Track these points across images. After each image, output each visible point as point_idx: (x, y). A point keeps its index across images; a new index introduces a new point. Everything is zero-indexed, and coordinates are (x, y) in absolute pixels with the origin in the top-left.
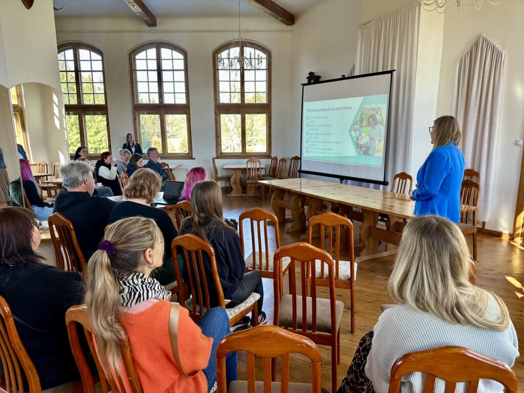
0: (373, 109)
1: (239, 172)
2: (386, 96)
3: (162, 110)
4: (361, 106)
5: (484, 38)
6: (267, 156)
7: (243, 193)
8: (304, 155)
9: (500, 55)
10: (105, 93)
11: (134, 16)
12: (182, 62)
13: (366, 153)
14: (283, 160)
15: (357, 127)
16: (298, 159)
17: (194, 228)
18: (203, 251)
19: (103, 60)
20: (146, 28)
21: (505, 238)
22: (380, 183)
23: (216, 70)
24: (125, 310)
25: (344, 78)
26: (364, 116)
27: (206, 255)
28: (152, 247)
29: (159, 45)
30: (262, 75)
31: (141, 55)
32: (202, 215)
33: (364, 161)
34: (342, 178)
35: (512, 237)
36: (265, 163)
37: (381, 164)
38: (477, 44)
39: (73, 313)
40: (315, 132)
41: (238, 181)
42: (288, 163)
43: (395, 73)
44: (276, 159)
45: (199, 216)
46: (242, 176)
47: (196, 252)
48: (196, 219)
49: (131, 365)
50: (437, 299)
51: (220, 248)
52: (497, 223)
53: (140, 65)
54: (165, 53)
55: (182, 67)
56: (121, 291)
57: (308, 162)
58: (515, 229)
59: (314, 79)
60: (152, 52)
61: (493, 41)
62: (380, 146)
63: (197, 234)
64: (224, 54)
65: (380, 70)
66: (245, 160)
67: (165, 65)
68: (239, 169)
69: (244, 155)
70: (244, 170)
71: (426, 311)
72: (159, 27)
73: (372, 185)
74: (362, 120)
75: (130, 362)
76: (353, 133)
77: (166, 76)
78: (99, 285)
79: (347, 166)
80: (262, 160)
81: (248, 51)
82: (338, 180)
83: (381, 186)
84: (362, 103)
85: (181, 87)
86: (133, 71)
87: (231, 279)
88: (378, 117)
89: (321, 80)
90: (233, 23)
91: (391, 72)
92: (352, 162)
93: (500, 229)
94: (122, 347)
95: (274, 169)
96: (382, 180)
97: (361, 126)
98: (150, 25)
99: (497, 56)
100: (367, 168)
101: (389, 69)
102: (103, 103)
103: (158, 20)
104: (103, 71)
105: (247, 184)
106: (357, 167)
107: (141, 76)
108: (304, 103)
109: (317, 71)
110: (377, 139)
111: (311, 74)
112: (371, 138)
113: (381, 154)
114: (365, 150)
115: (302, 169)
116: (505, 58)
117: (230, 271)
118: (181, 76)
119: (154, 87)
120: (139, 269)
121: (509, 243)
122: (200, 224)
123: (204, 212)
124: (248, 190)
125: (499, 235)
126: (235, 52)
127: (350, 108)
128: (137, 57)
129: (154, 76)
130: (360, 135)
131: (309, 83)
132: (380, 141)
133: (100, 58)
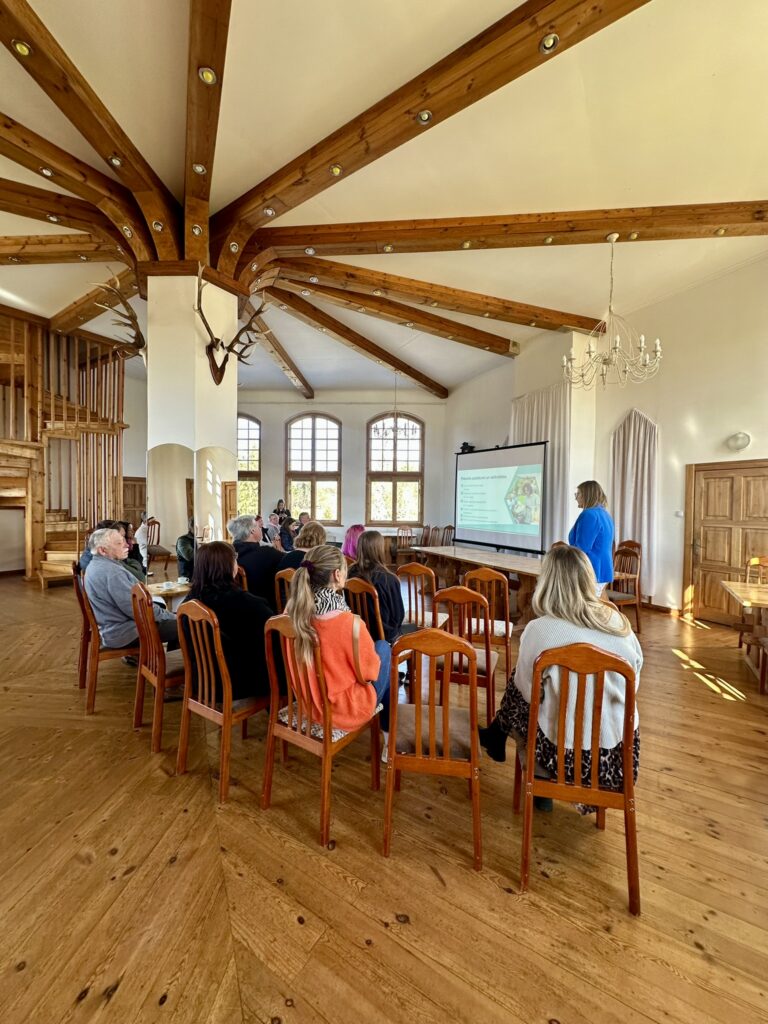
0: (528, 478)
1: (389, 541)
2: (541, 466)
3: (314, 478)
4: (515, 476)
5: (636, 413)
6: (419, 525)
7: (393, 563)
8: (459, 522)
9: (653, 428)
10: (260, 461)
11: (295, 390)
12: (337, 431)
13: (522, 522)
14: (436, 529)
15: (512, 495)
16: (451, 528)
17: (360, 573)
18: (367, 594)
19: (260, 429)
20: (304, 400)
21: (674, 614)
22: (538, 552)
23: (369, 439)
24: (318, 617)
25: (498, 448)
26: (519, 485)
27: (370, 597)
28: (340, 569)
29: (314, 415)
30: (416, 445)
31: (296, 425)
32: (367, 561)
33: (520, 529)
34: (498, 547)
35: (681, 613)
36: (416, 531)
37: (537, 532)
38: (629, 418)
39: (273, 622)
40: (469, 500)
41: (388, 549)
42: (441, 533)
43: (549, 444)
44: (428, 528)
45: (364, 561)
46: (392, 545)
47: (361, 595)
48: (362, 564)
49: (320, 663)
50: (568, 606)
51: (383, 592)
52: (664, 599)
53: (294, 433)
54: (321, 422)
55: (337, 436)
56: (316, 602)
57: (463, 530)
58: (683, 604)
59: (467, 449)
60: (308, 422)
61: (645, 415)
62: (537, 514)
63: (362, 578)
64: (379, 424)
65: (534, 441)
66: (396, 529)
67: (319, 434)
68: (389, 537)
69: (394, 524)
70: (394, 539)
71: (561, 617)
72: (315, 400)
73: (529, 554)
74: (517, 489)
75: (319, 660)
76: (508, 501)
77: (319, 445)
78: (301, 595)
79: (504, 535)
80: (414, 529)
81: (402, 422)
82: (494, 549)
83: (540, 556)
84: (517, 472)
85: (334, 455)
86: (287, 439)
87: (392, 623)
88: (532, 485)
89: (475, 449)
90: (390, 396)
91: (545, 443)
92: (508, 531)
93: (668, 605)
94: (314, 646)
95: (426, 539)
96: (540, 549)
97: (517, 495)
98: (308, 398)
99: (650, 431)
100: (524, 537)
101: (543, 440)
102: (257, 469)
103: (316, 393)
104: (260, 440)
105: (397, 553)
106: (514, 537)
107: (294, 444)
108: (459, 472)
109: (471, 442)
110: (533, 508)
111: (465, 444)
112: (527, 507)
113: (537, 523)
114: (522, 519)
115: (457, 537)
116: (658, 430)
117: (391, 616)
118: (334, 445)
119: (308, 455)
120: (329, 586)
121: (679, 621)
122: (366, 569)
123: (369, 558)
124: (398, 560)
125: (666, 611)
126: (389, 422)
127: (505, 477)
128: (293, 426)
129: (308, 445)
130: (516, 503)
131: (463, 453)
132: (536, 509)
133: (257, 426)
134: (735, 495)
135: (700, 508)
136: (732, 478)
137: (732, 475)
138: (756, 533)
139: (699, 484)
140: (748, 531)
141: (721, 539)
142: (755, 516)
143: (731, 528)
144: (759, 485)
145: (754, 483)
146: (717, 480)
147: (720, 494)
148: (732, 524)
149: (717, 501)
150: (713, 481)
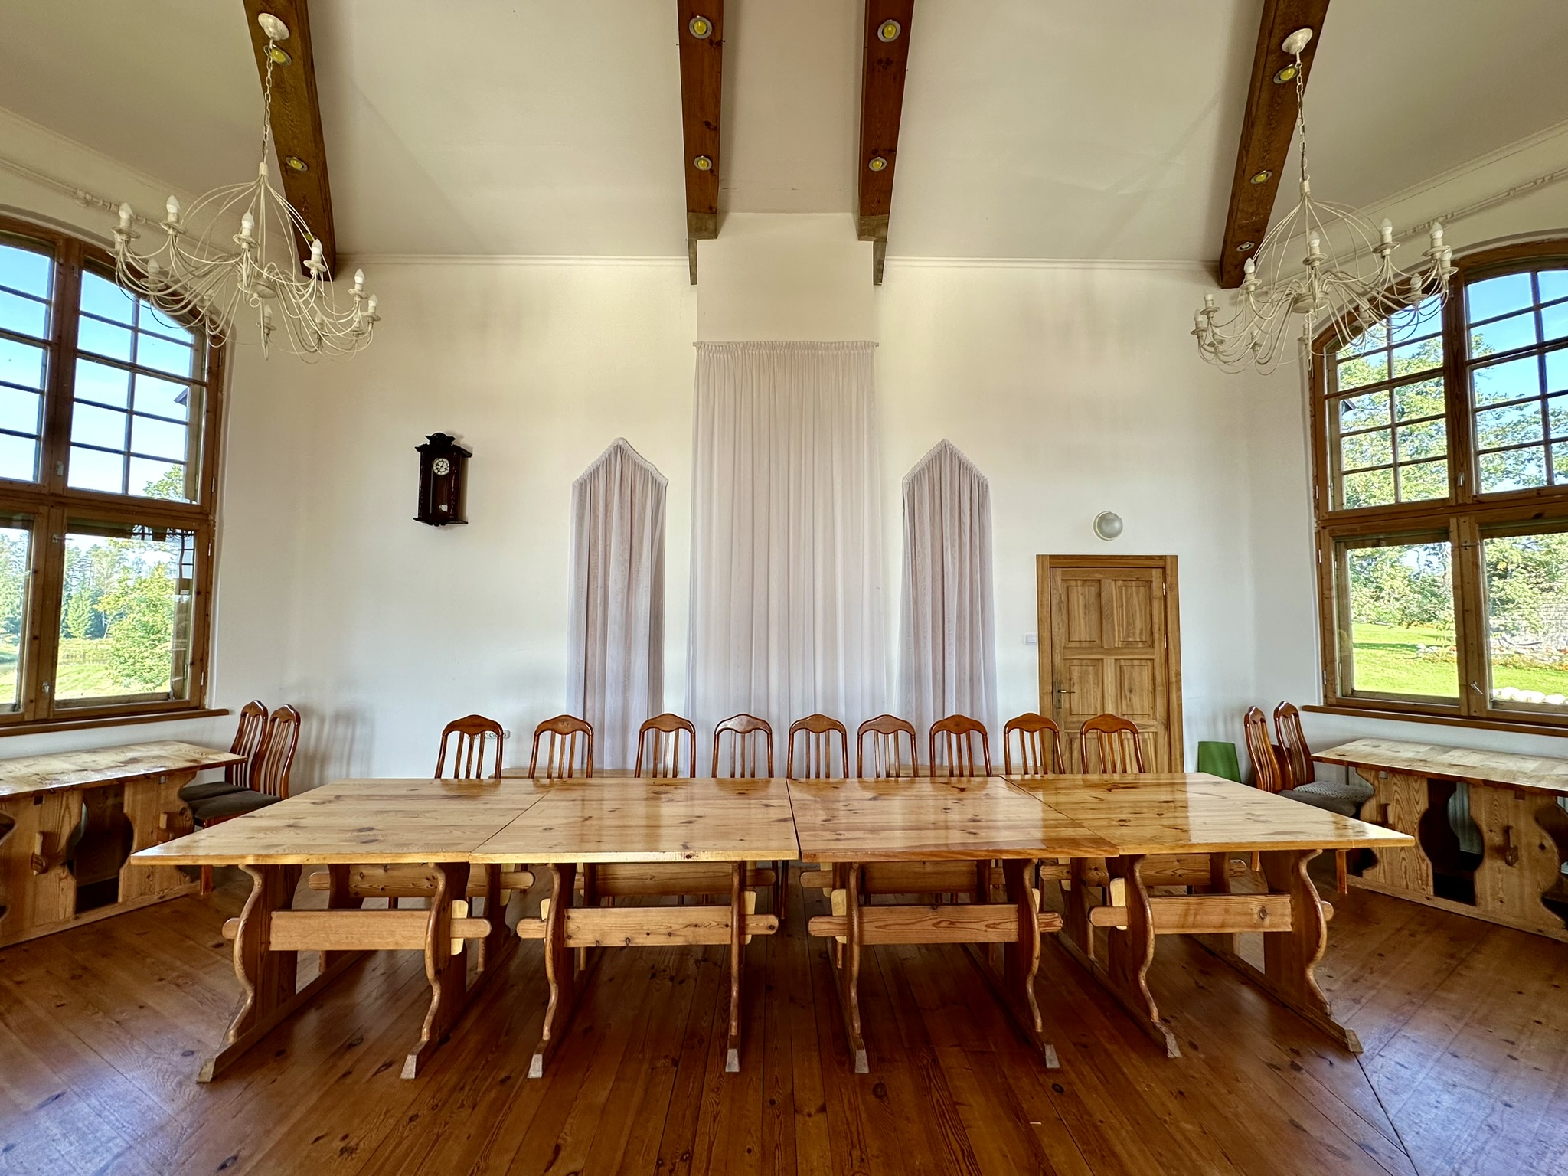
9: (983, 487)
69: (40, 717)
111: (440, 439)
134: (1105, 608)
135: (1059, 628)
136: (1099, 581)
137: (1097, 576)
138: (1132, 666)
139: (1057, 589)
140: (1123, 663)
142: (1130, 639)
143: (1102, 660)
144: (1131, 594)
145: (1126, 591)
146: (1079, 583)
147: (1085, 606)
148: (1104, 654)
149: (1081, 616)
150: (1073, 583)
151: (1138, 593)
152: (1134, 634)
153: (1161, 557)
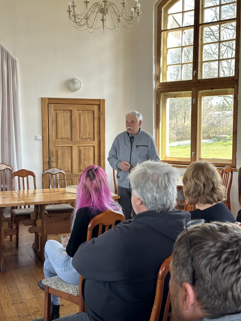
99: (12, 64)
134: (73, 123)
135: (52, 133)
136: (71, 111)
137: (71, 108)
138: (85, 149)
139: (51, 114)
140: (81, 148)
141: (67, 156)
142: (84, 137)
143: (72, 147)
144: (85, 117)
145: (83, 115)
146: (62, 111)
147: (64, 122)
148: (72, 144)
149: (63, 127)
150: (59, 111)
151: (88, 116)
152: (86, 135)
153: (98, 100)
